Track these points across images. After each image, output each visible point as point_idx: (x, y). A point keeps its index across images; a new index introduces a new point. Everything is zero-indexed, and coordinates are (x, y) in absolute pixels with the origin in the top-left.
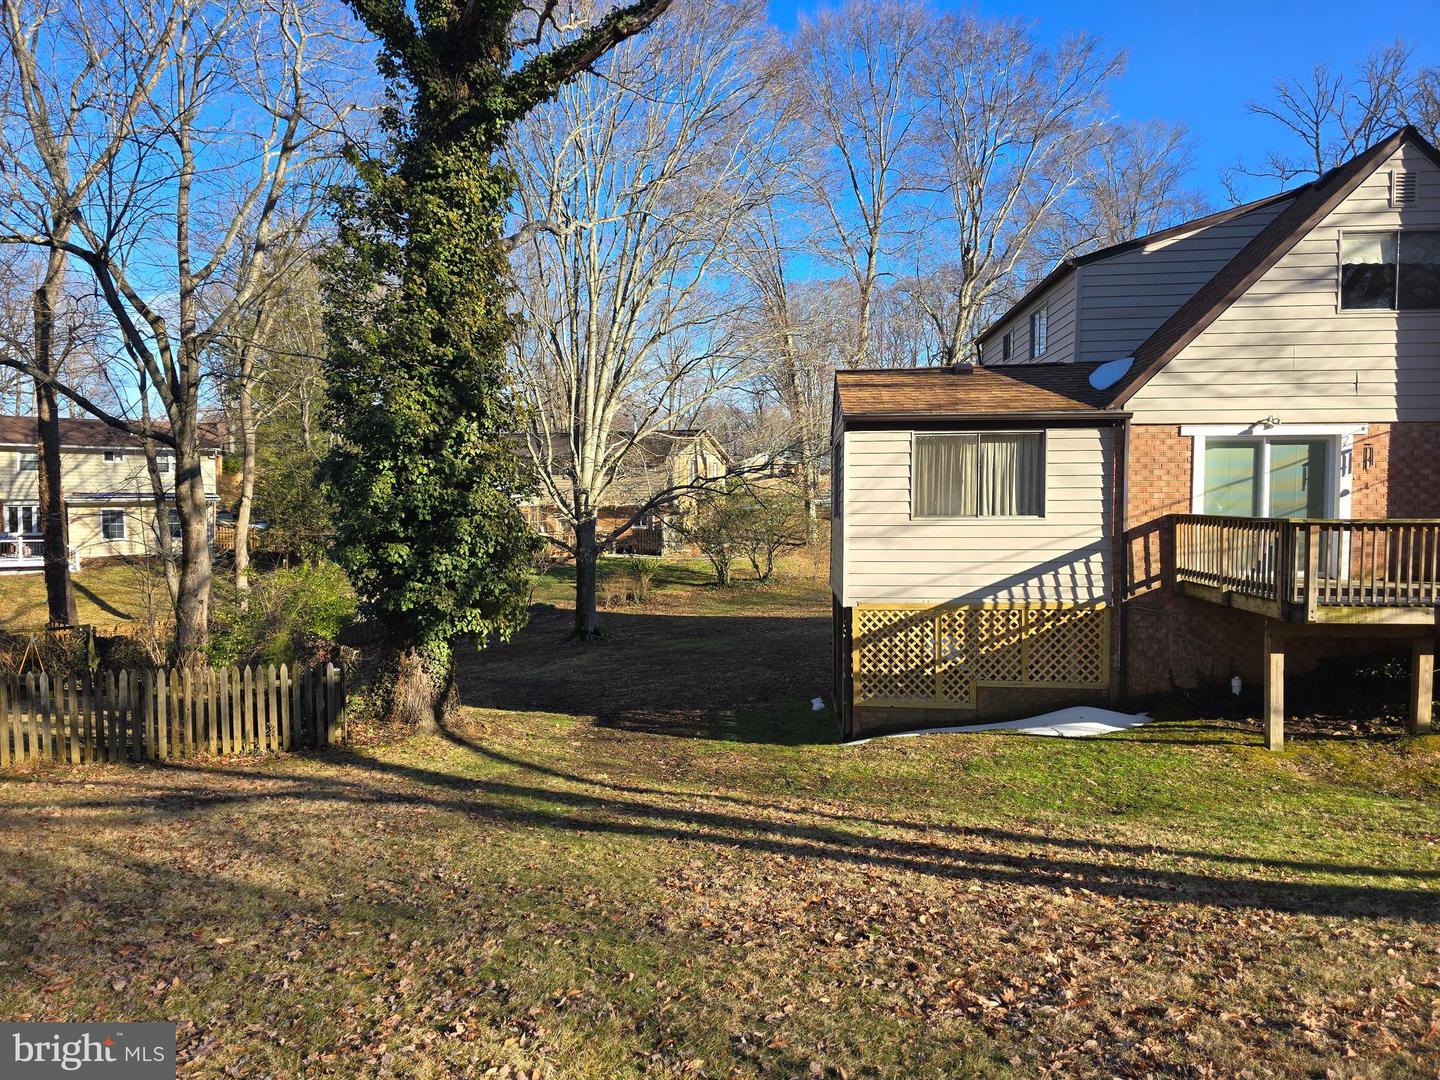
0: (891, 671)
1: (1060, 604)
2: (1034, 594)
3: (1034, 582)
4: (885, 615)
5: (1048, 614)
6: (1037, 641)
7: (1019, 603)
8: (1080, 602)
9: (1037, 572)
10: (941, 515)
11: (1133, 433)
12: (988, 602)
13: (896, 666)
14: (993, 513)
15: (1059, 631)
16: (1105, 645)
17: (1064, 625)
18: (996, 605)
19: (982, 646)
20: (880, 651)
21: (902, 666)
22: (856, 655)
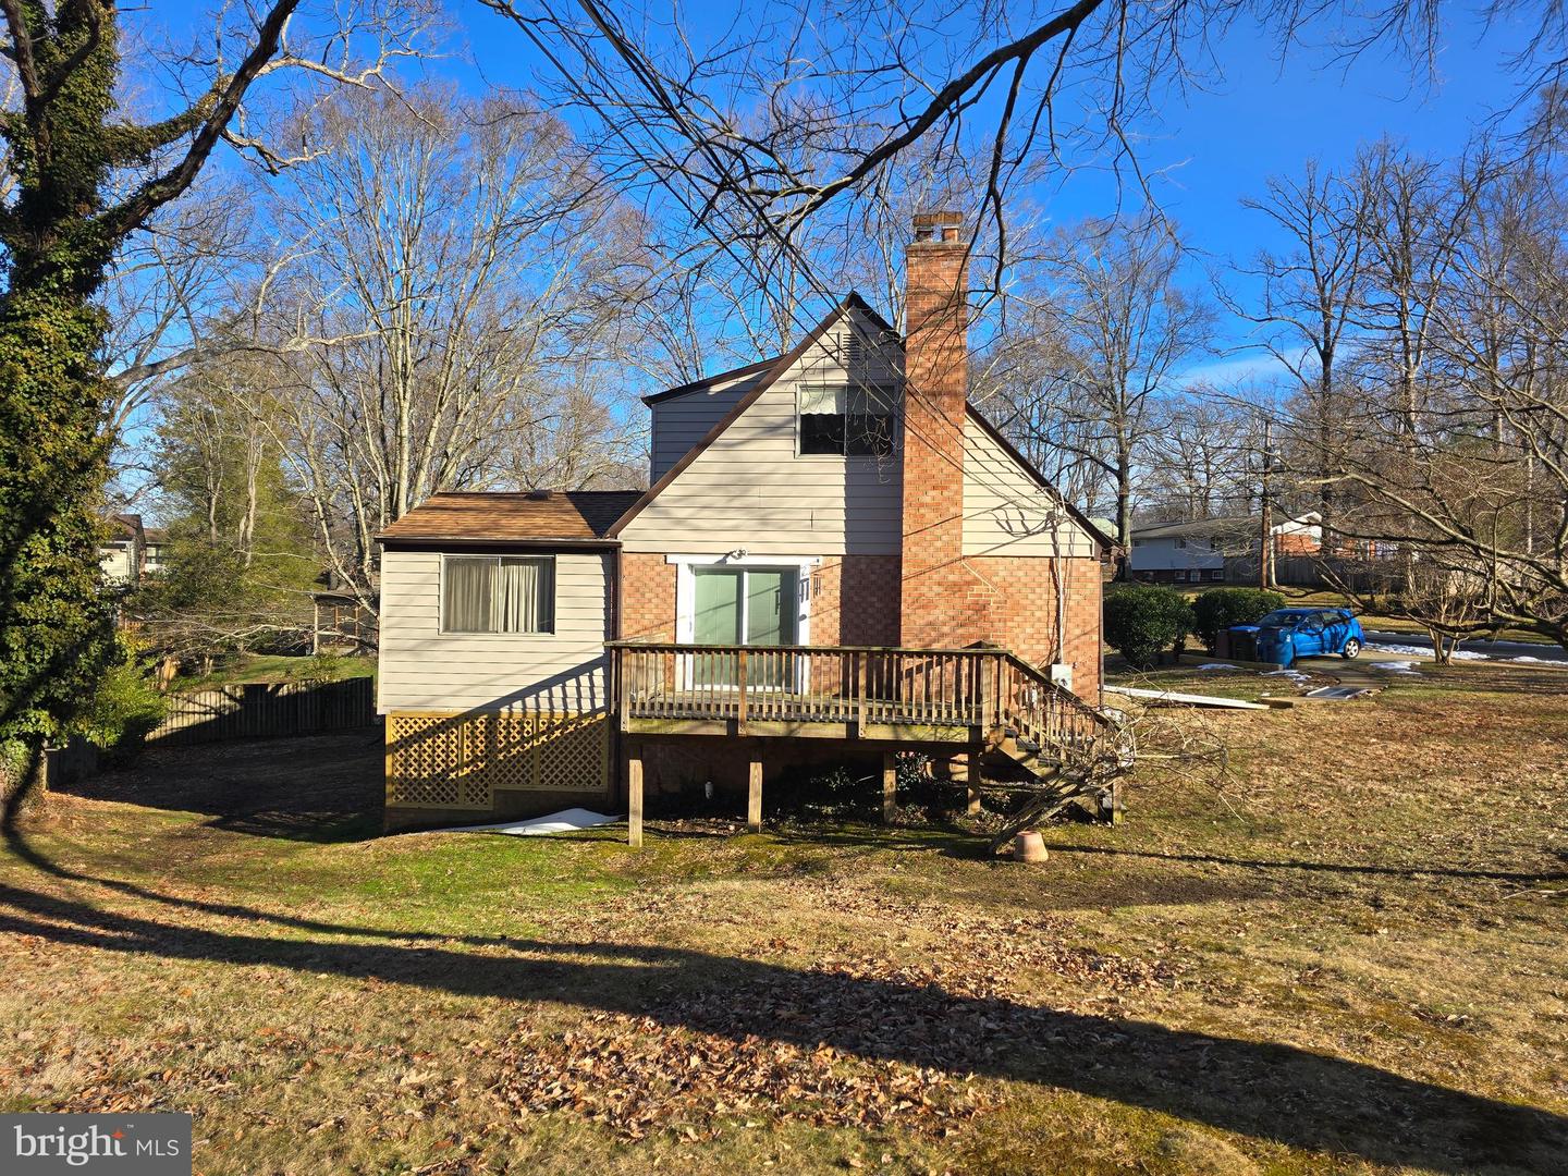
0: (420, 775)
1: (566, 714)
2: (544, 705)
3: (544, 693)
4: (416, 723)
5: (557, 723)
6: (548, 748)
7: (532, 712)
8: (584, 712)
9: (547, 684)
10: (471, 631)
11: (626, 560)
12: (504, 710)
13: (425, 770)
14: (506, 629)
15: (566, 738)
16: (605, 752)
17: (571, 733)
18: (511, 714)
19: (500, 752)
20: (411, 756)
21: (429, 770)
22: (389, 760)
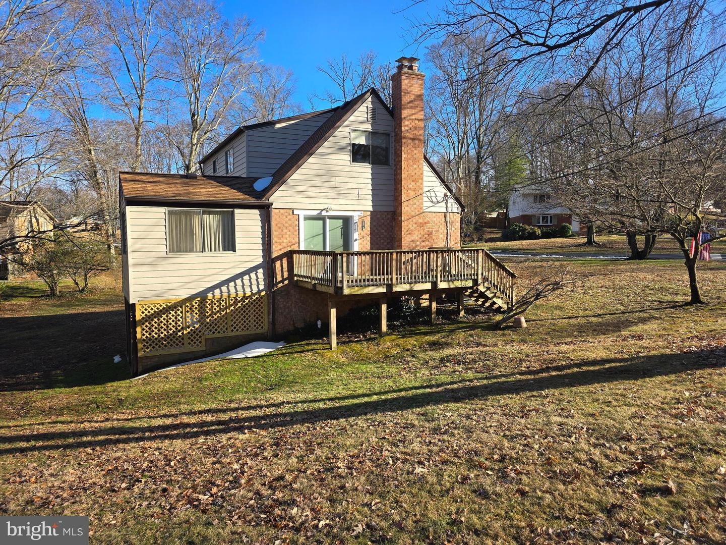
0: (159, 336)
1: (245, 294)
2: (232, 290)
3: (232, 284)
4: (155, 306)
5: (239, 299)
6: (234, 313)
7: (225, 294)
8: (254, 292)
9: (233, 279)
10: (183, 252)
11: (274, 212)
12: (210, 295)
13: (162, 333)
14: (211, 251)
15: (244, 307)
16: (266, 312)
17: (247, 304)
18: (214, 296)
19: (208, 318)
20: (153, 326)
21: (165, 333)
22: (138, 329)
